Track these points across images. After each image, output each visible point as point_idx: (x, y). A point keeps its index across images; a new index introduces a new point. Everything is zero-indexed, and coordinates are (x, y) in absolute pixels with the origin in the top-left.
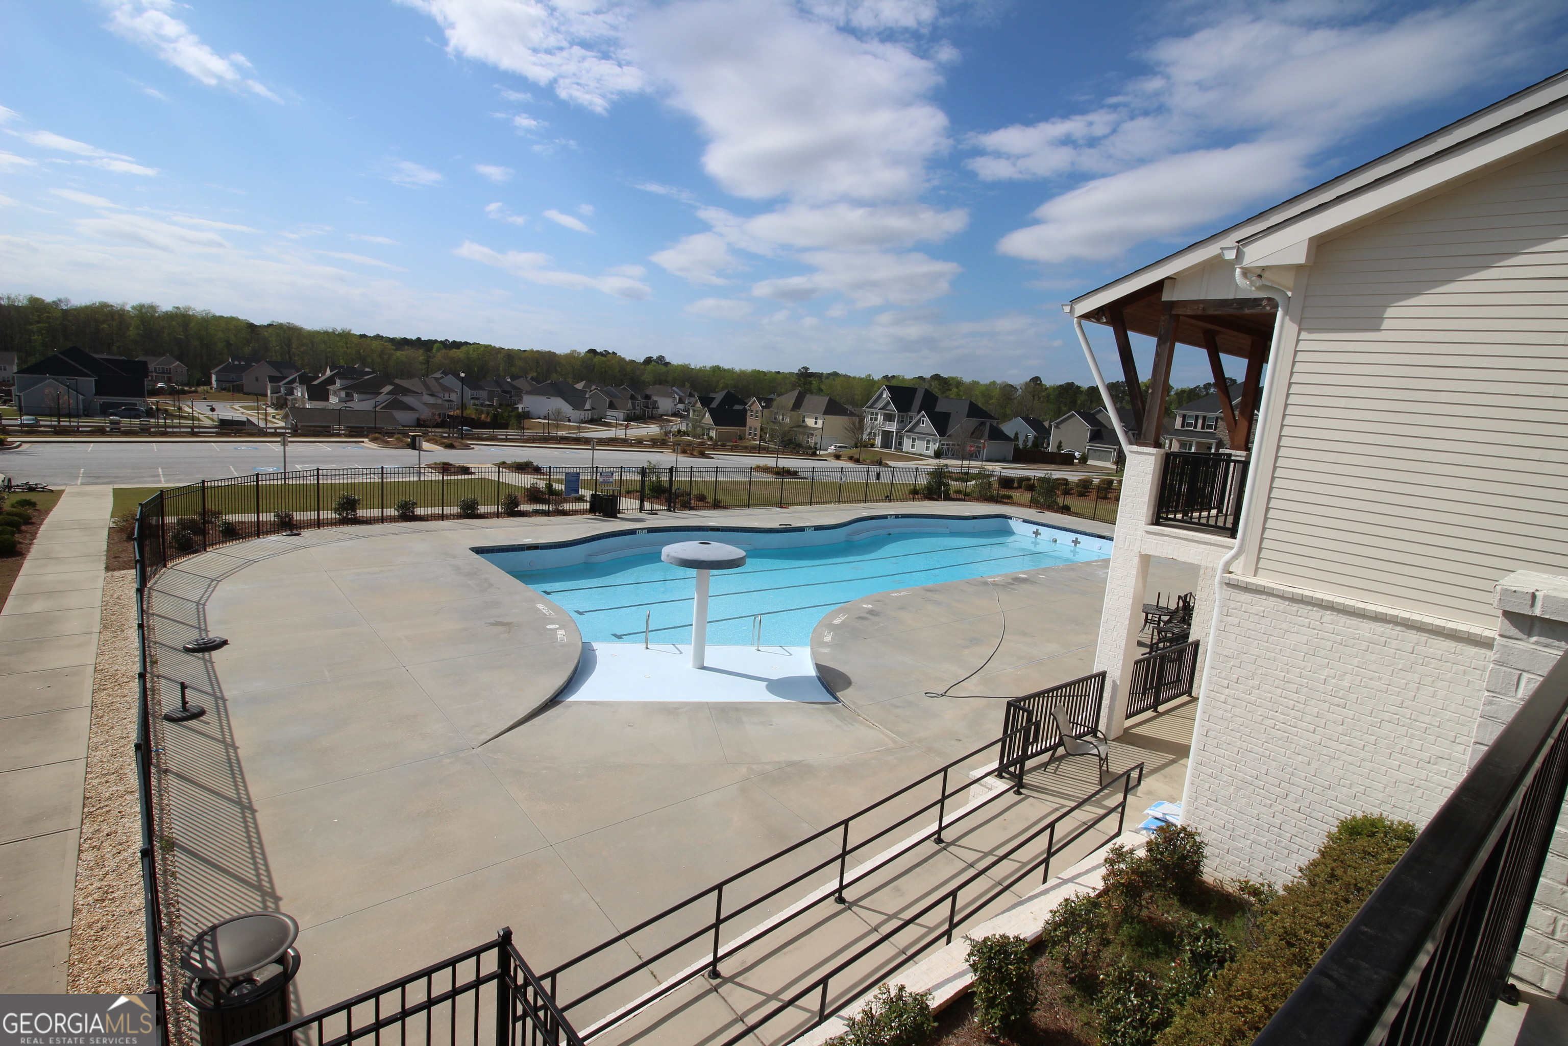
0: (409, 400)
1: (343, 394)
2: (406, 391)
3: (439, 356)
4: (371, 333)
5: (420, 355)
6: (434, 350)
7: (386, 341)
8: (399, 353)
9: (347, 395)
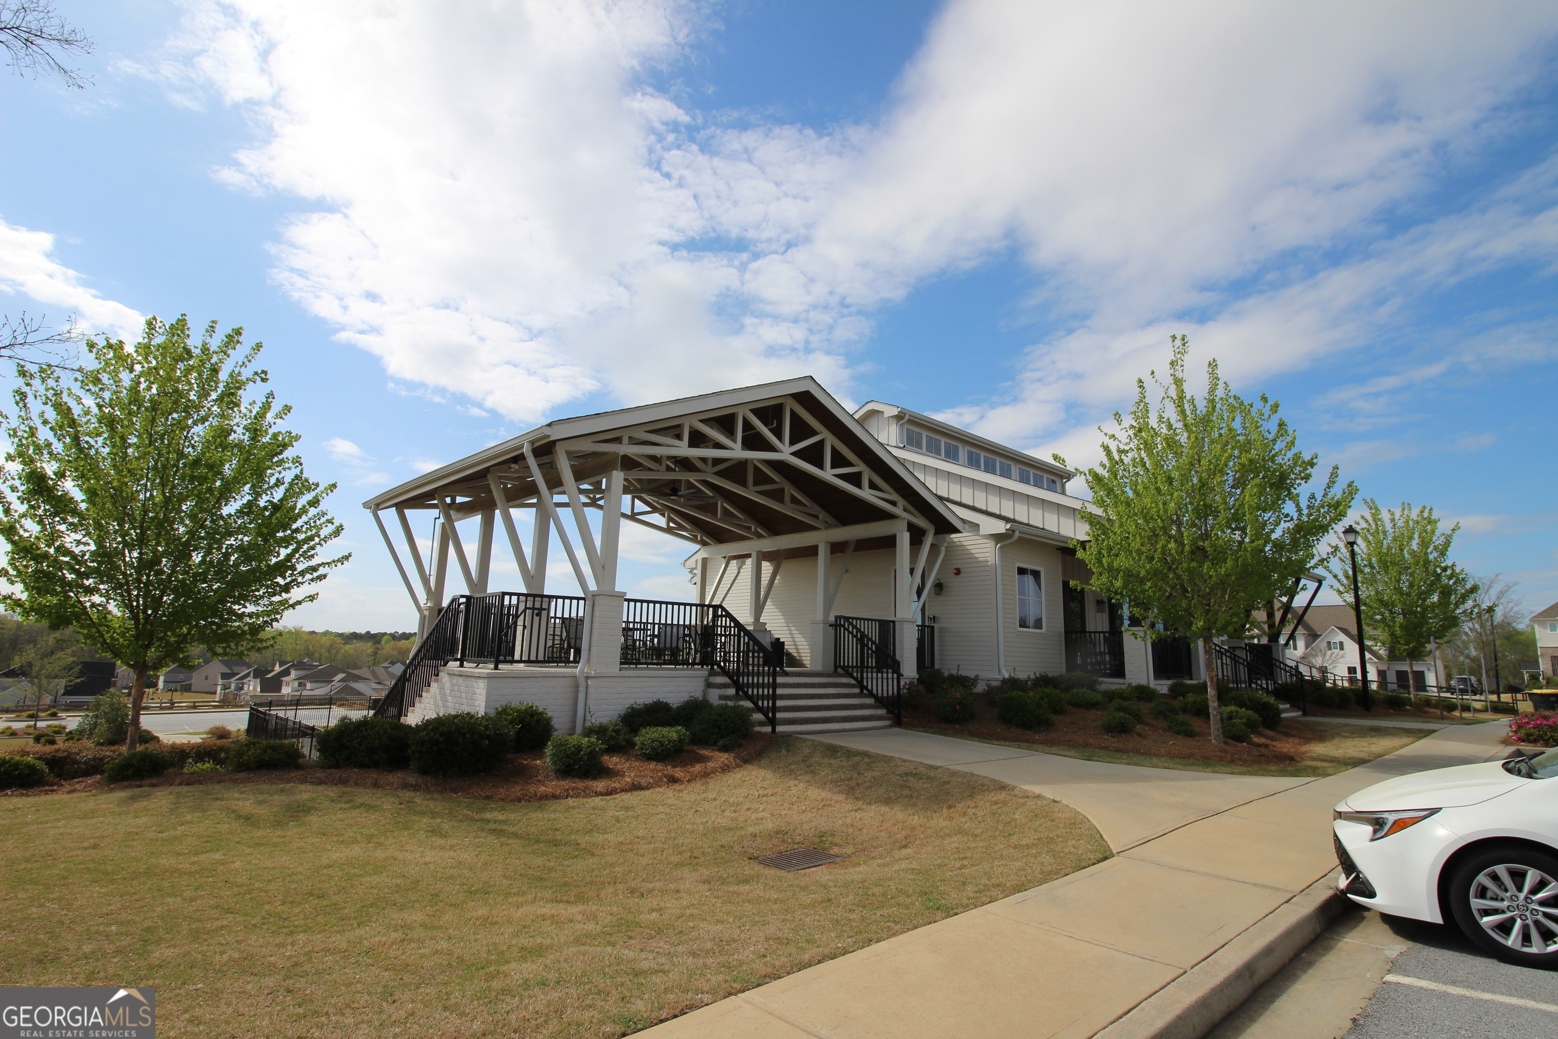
0: (359, 686)
1: (296, 684)
2: (358, 678)
3: (387, 648)
4: (320, 629)
5: (368, 647)
6: (383, 642)
7: (336, 636)
8: (347, 647)
9: (300, 685)
